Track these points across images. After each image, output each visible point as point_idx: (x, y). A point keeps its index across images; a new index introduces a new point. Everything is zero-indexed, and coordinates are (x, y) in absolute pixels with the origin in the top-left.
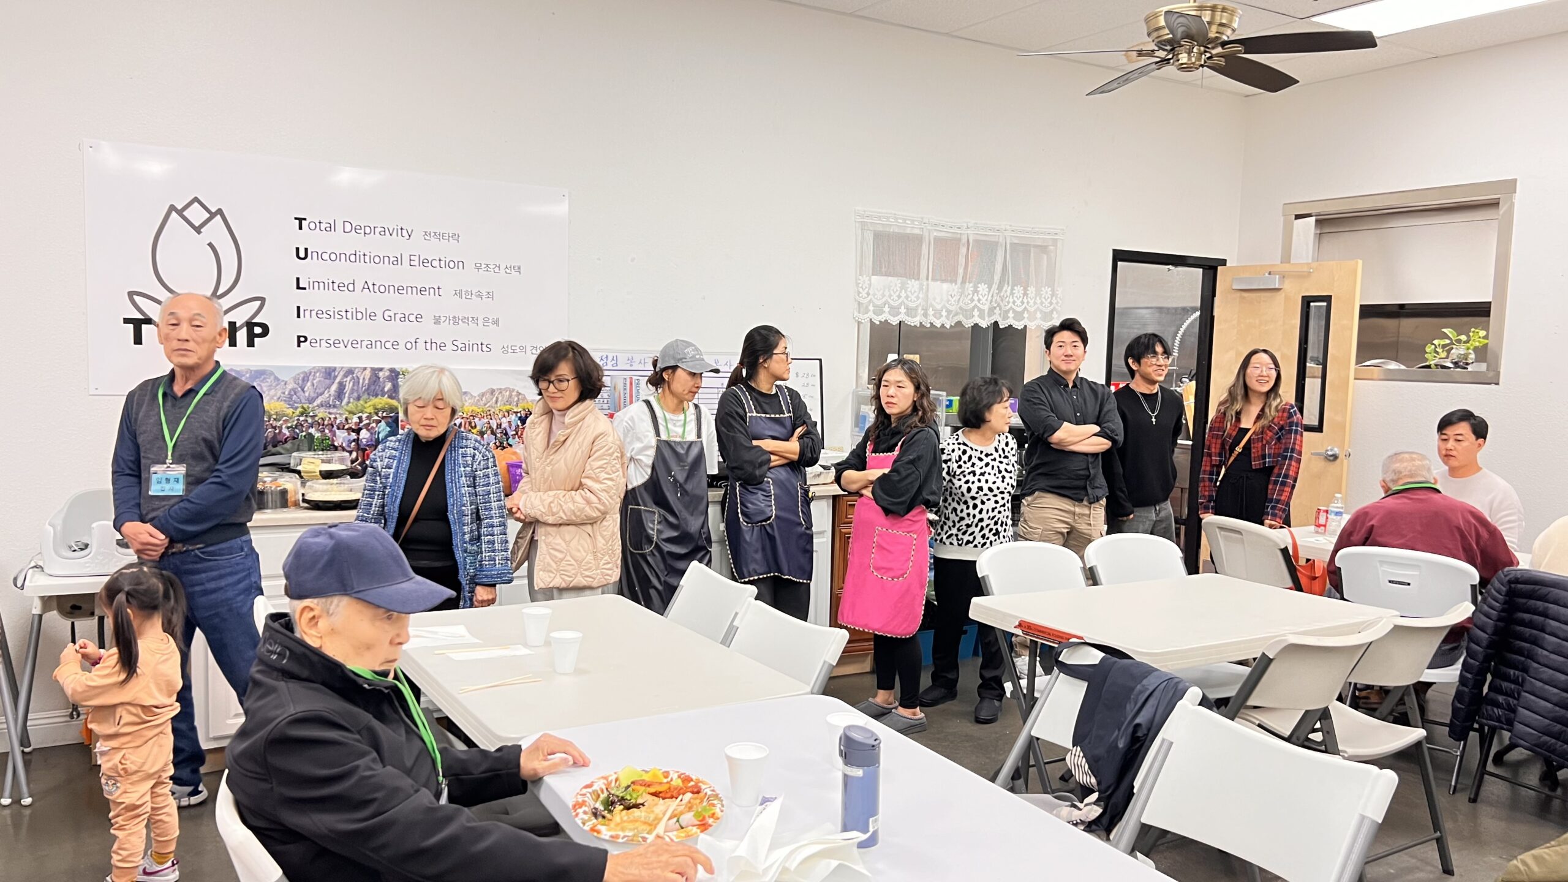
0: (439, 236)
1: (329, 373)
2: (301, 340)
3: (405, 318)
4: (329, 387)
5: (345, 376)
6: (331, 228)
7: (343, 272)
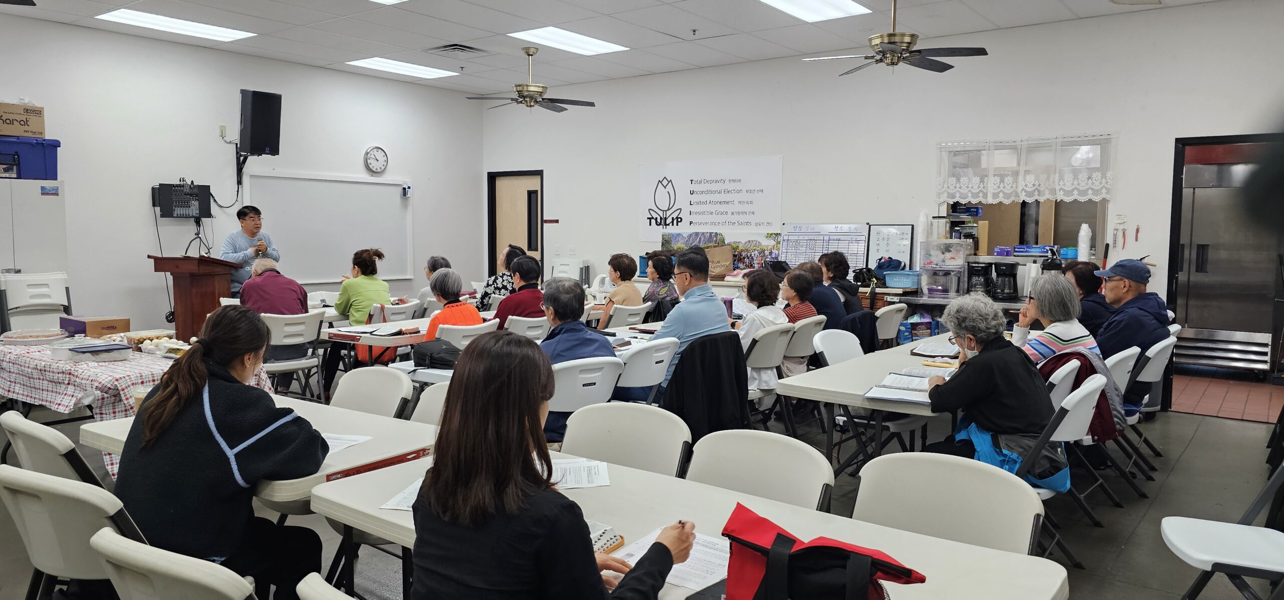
0: (734, 181)
1: (697, 234)
2: (691, 223)
3: (722, 213)
4: (697, 239)
5: (702, 235)
6: (700, 182)
7: (703, 198)
